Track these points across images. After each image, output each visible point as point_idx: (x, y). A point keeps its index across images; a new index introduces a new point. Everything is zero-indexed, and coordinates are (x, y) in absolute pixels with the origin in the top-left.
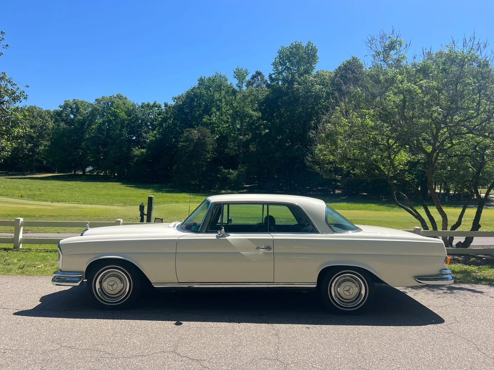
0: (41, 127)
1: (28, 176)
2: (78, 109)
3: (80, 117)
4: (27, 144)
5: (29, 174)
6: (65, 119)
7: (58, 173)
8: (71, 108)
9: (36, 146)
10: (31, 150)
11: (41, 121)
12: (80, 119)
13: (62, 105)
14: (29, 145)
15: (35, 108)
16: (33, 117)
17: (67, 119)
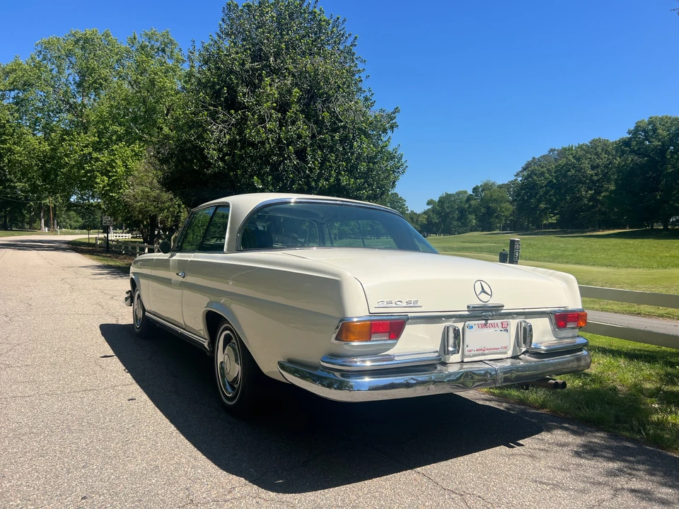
0: (606, 166)
1: (588, 234)
2: (655, 130)
3: (656, 143)
4: (587, 192)
5: (590, 231)
6: (636, 148)
7: (630, 228)
8: (644, 131)
9: (598, 192)
10: (592, 198)
11: (605, 157)
12: (657, 146)
13: (632, 128)
14: (590, 192)
15: (600, 142)
16: (597, 154)
17: (639, 149)
